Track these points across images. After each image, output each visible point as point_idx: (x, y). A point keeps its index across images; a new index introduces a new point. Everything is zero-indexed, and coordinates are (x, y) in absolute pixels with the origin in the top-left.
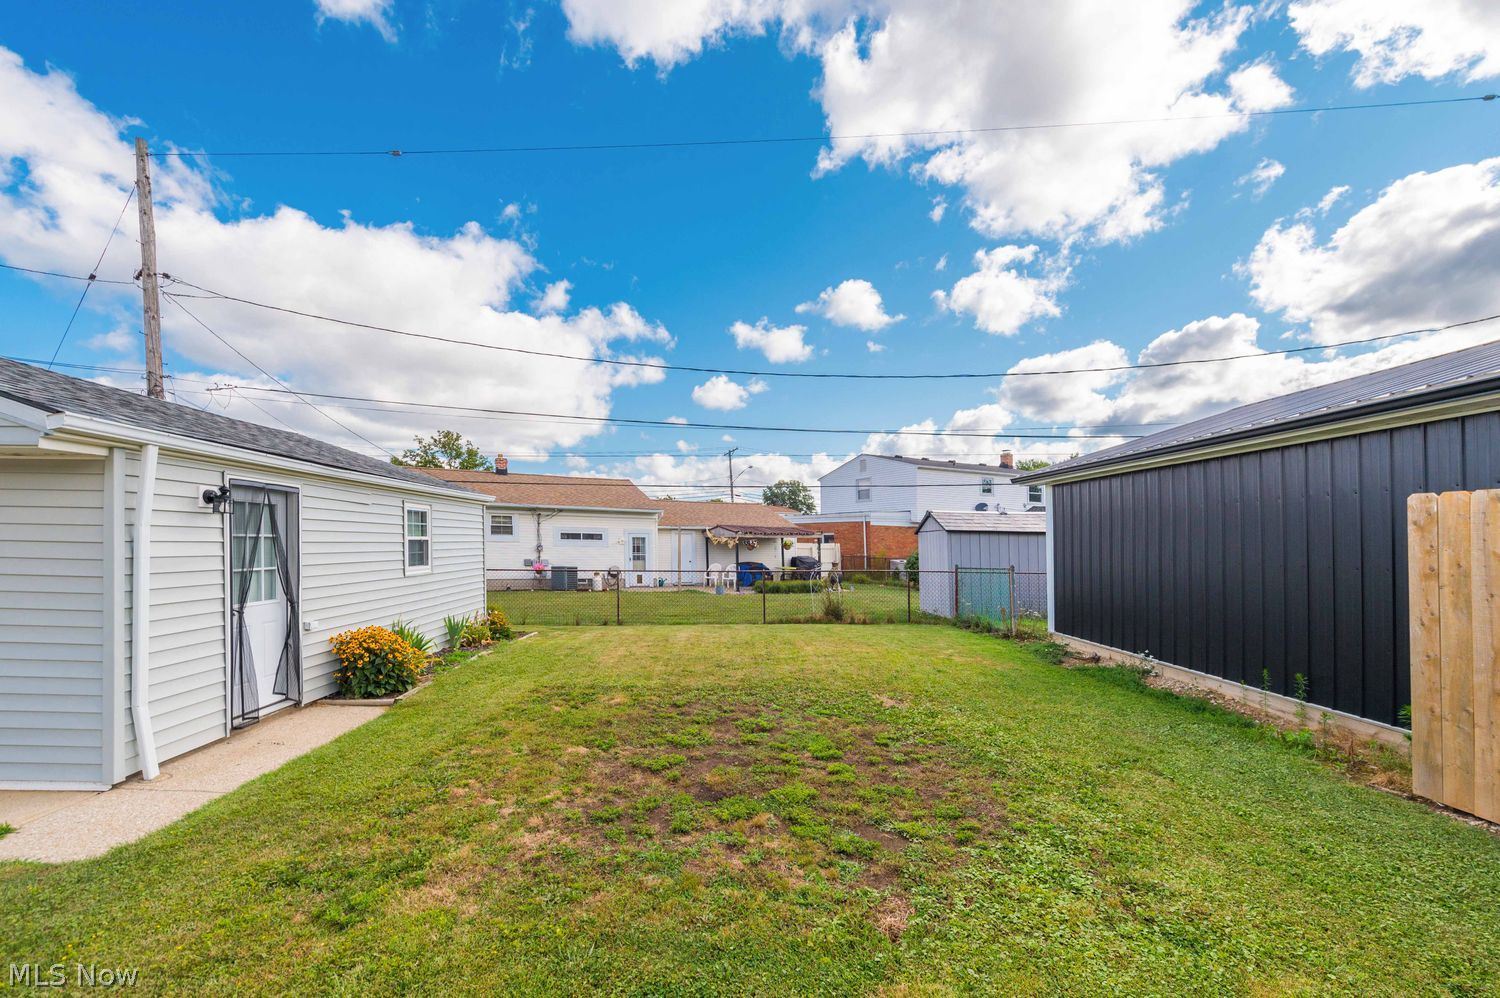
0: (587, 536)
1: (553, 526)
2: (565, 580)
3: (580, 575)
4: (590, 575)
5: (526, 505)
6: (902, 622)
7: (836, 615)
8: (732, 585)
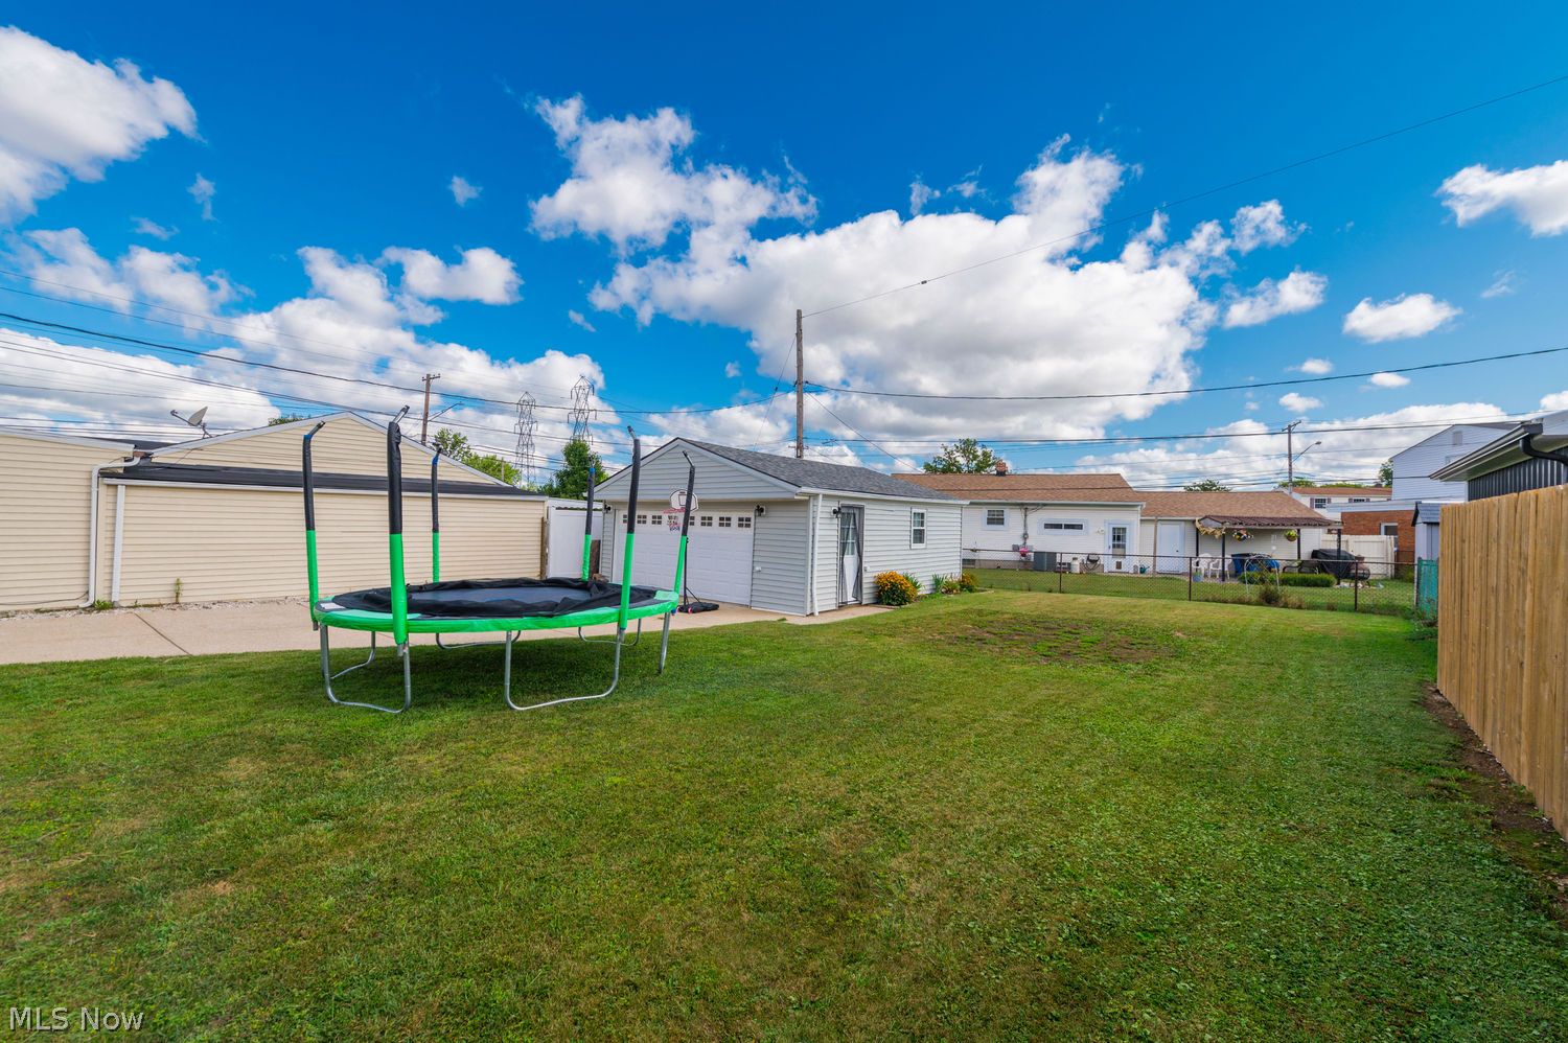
0: (1068, 527)
1: (1037, 518)
2: (1044, 564)
3: (1059, 559)
4: (1069, 559)
5: (1014, 501)
6: (1350, 611)
7: (1269, 600)
8: (1213, 576)
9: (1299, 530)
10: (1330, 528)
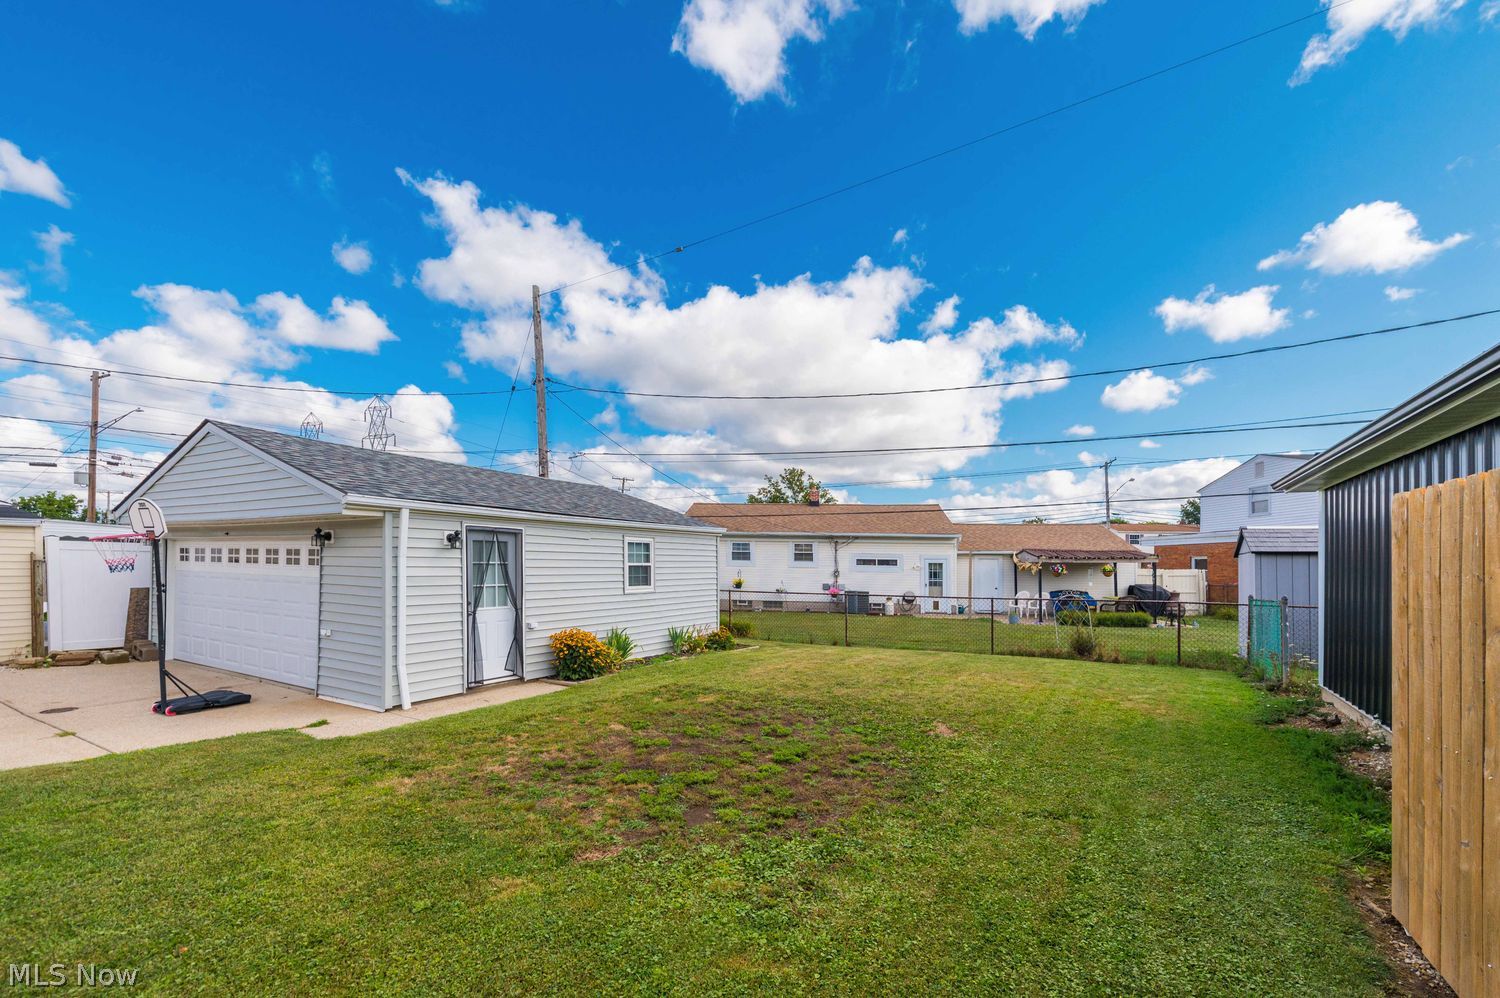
0: (882, 562)
1: (849, 553)
2: (857, 604)
3: (872, 600)
4: (882, 600)
5: (826, 534)
6: (1173, 664)
7: (1082, 650)
8: (1032, 615)
9: (1115, 564)
10: (1145, 561)
